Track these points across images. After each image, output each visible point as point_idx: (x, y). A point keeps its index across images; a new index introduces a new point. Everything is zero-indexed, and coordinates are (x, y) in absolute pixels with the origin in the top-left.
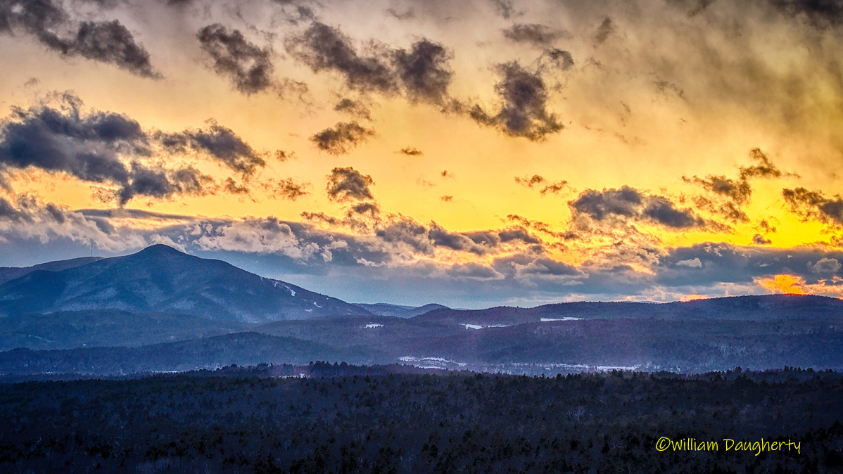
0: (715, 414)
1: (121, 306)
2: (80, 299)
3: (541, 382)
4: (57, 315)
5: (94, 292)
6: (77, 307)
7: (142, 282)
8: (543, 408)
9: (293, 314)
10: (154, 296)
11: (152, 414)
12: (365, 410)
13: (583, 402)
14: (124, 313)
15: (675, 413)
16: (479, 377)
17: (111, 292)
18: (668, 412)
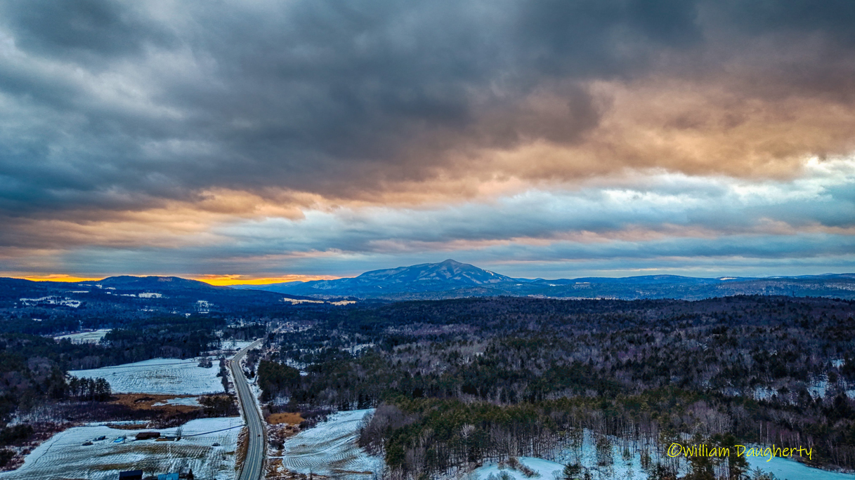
0: (639, 312)
1: (438, 278)
2: (424, 277)
3: (577, 301)
4: (418, 281)
5: (429, 275)
6: (424, 279)
7: (444, 271)
8: (577, 309)
9: (493, 281)
10: (448, 275)
11: (448, 311)
12: (516, 310)
13: (591, 308)
14: (439, 281)
15: (624, 312)
16: (555, 300)
17: (434, 274)
18: (621, 311)
